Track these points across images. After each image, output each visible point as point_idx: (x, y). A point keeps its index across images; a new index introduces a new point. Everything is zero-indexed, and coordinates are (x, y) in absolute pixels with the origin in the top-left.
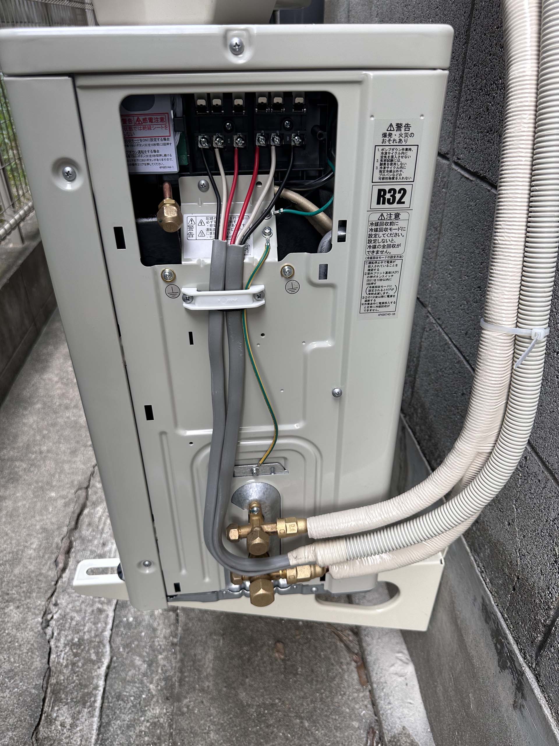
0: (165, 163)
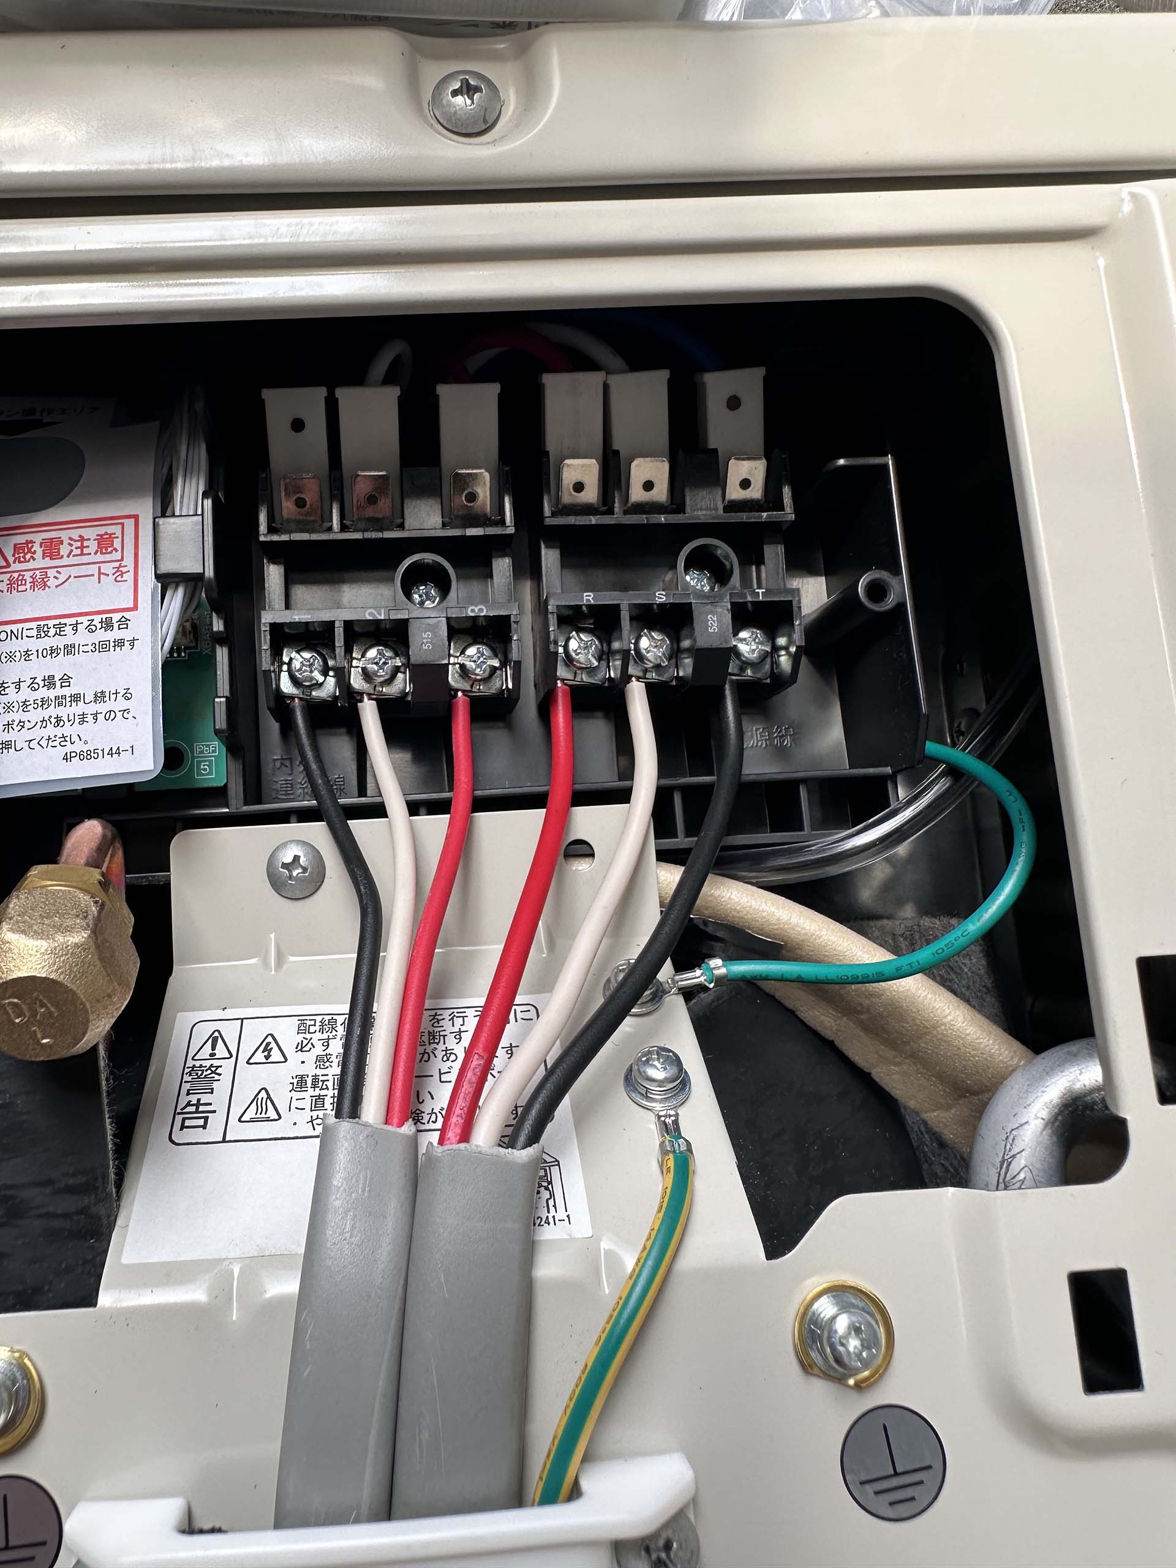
0: (96, 734)
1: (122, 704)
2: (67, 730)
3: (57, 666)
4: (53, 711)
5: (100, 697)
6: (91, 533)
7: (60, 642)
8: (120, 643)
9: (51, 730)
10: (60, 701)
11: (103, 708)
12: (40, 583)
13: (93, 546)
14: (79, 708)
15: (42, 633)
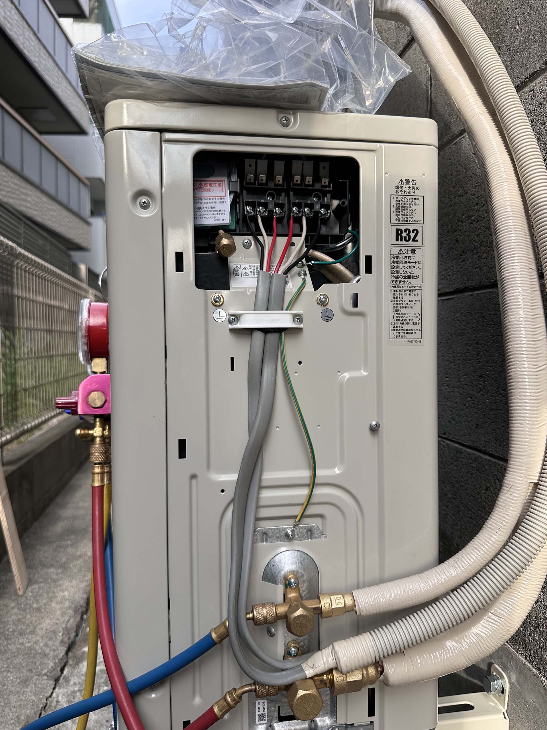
0: (220, 217)
1: (224, 212)
2: (215, 216)
3: (213, 205)
4: (212, 212)
5: (220, 211)
6: (217, 183)
7: (213, 201)
8: (223, 202)
9: (212, 216)
10: (214, 211)
11: (221, 213)
12: (209, 191)
13: (218, 185)
14: (217, 212)
15: (210, 199)
